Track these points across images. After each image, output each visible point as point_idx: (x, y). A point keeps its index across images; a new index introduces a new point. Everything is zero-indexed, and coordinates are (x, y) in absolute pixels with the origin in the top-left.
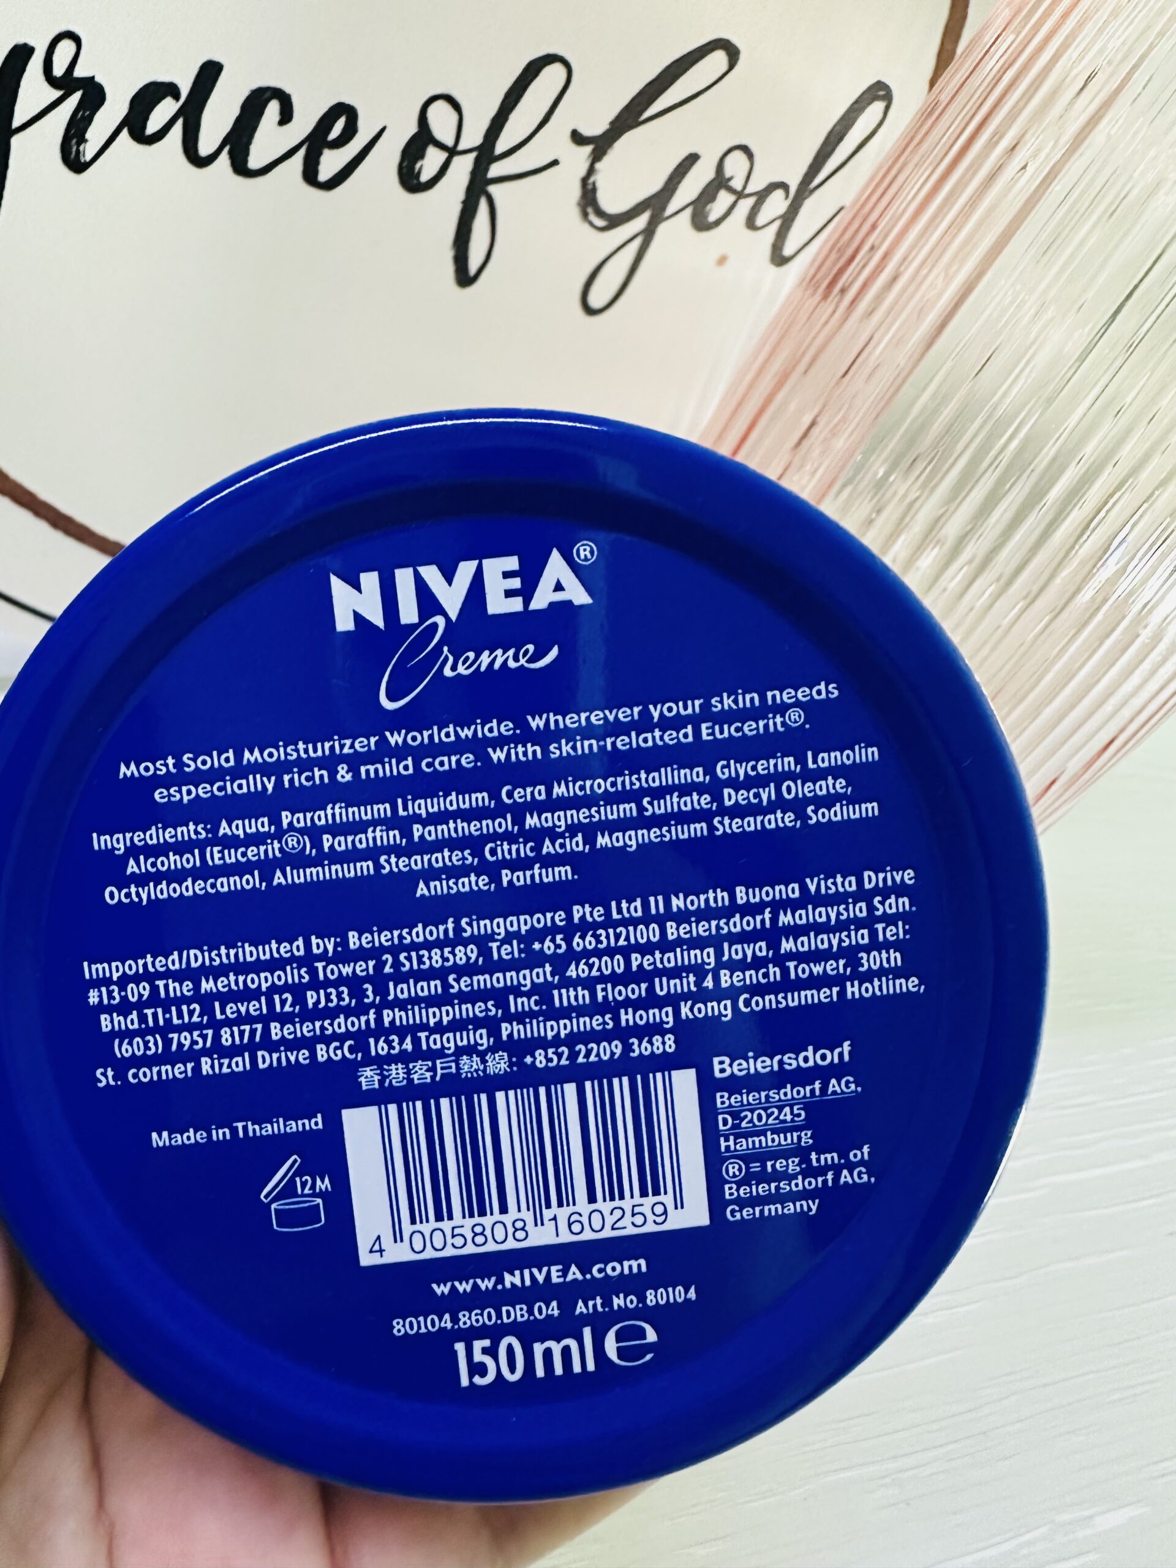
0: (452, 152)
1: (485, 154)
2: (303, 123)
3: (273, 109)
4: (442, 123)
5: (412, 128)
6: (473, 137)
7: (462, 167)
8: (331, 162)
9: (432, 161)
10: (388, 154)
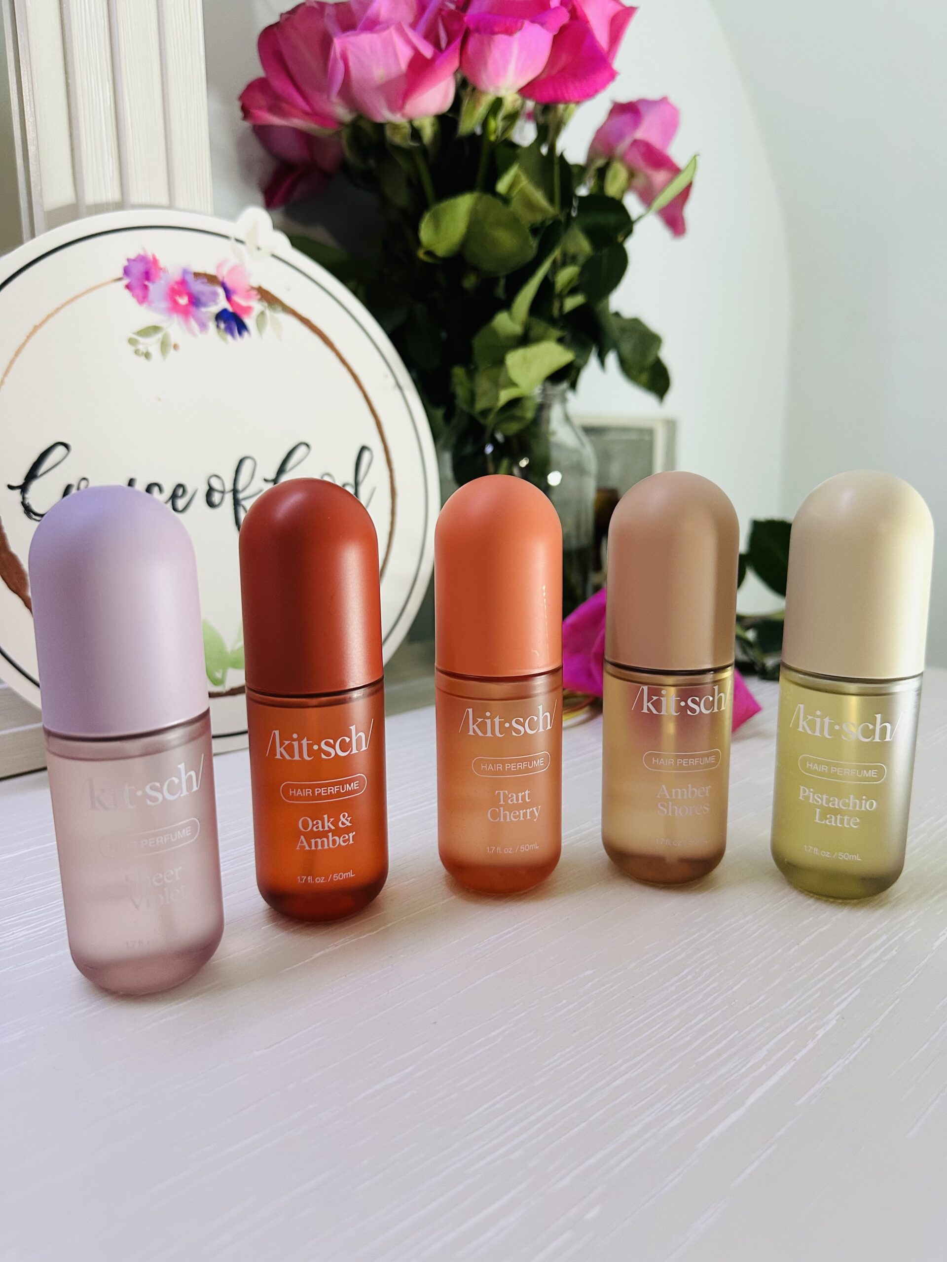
0: (223, 492)
1: (235, 491)
2: (168, 492)
3: (156, 489)
4: (216, 484)
5: (207, 488)
6: (229, 486)
7: (229, 498)
8: (181, 503)
9: (216, 498)
10: (201, 498)
